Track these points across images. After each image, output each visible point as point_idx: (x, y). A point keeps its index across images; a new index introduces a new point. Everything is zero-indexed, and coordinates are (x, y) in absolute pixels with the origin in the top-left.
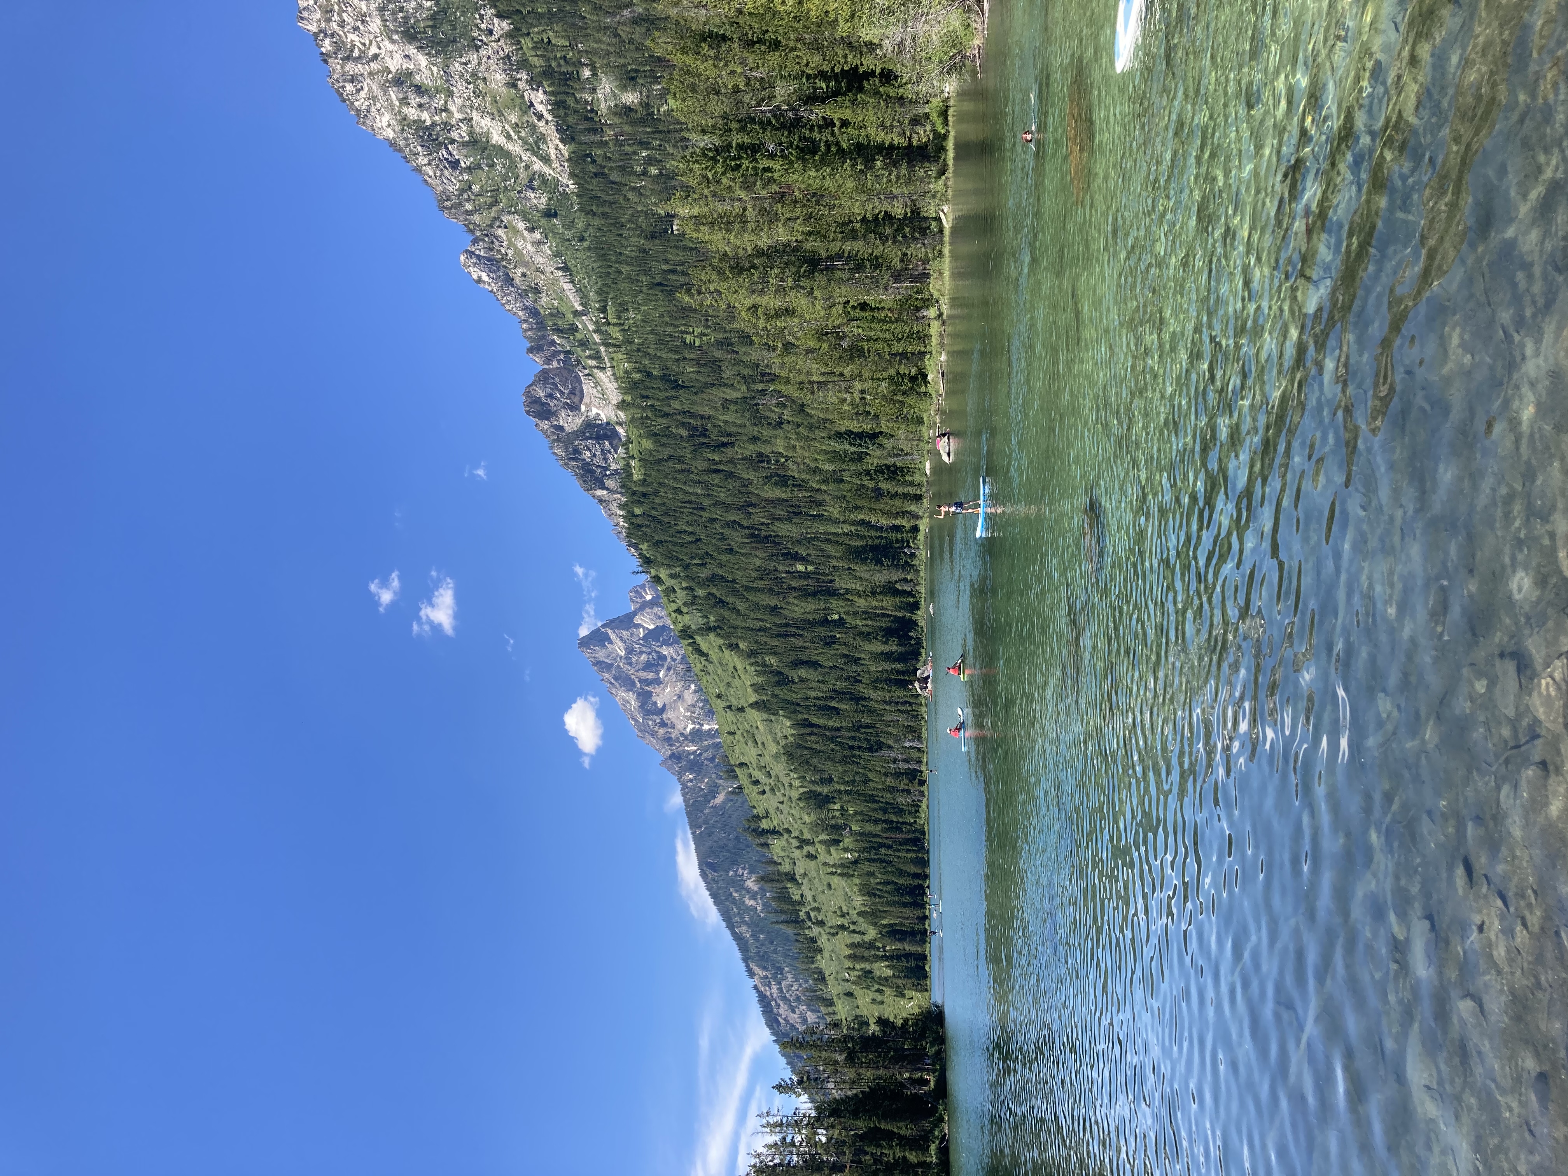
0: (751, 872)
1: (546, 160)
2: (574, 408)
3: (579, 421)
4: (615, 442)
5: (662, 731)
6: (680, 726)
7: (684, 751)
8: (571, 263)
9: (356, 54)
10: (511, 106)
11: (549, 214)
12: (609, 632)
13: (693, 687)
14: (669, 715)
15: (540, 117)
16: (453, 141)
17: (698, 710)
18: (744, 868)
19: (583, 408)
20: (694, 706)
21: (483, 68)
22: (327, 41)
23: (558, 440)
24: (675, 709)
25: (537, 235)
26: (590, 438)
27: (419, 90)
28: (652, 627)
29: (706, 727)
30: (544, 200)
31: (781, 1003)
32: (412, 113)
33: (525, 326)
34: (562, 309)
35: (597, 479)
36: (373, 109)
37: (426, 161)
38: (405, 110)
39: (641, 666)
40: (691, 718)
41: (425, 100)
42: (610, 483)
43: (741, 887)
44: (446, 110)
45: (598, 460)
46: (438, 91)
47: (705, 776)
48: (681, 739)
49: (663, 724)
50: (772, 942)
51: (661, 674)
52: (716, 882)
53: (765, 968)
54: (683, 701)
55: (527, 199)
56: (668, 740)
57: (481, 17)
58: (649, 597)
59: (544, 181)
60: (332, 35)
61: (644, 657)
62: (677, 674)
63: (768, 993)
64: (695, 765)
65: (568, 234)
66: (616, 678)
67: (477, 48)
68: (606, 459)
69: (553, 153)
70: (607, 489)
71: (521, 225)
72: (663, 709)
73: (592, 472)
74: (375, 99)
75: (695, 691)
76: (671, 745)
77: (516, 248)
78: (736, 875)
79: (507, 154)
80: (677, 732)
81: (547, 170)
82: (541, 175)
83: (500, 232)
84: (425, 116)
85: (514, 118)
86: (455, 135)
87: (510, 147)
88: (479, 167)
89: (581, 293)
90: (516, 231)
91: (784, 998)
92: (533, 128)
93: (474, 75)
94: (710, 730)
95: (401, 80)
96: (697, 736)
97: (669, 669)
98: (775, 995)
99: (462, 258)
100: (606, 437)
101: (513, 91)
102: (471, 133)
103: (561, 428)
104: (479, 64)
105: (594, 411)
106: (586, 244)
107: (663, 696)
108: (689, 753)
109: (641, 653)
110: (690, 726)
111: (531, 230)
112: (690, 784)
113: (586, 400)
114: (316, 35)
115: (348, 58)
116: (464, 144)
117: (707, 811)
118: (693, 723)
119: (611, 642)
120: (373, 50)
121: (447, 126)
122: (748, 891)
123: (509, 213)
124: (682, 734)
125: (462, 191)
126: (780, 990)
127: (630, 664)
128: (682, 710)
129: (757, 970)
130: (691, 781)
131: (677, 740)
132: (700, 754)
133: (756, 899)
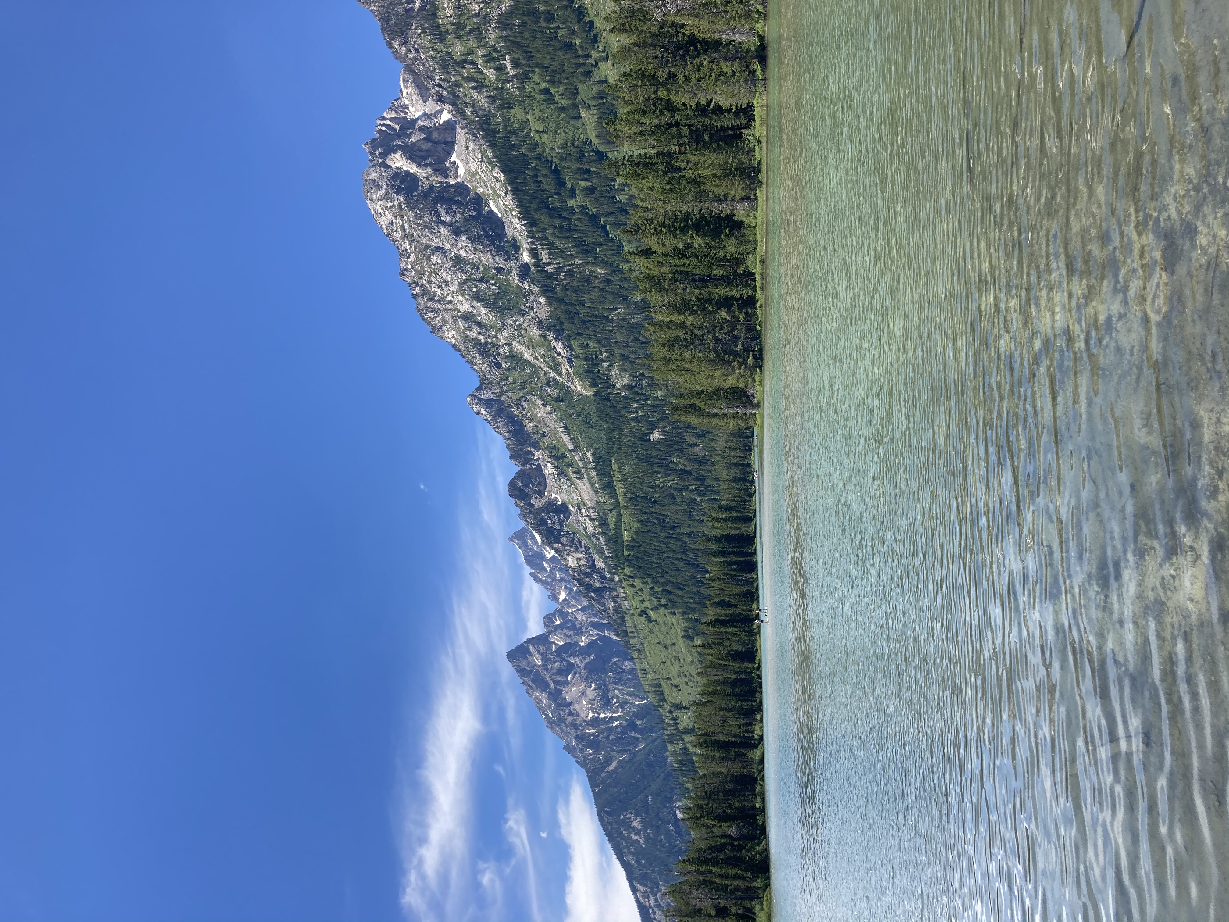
0: (637, 815)
1: (560, 374)
2: (541, 493)
3: (543, 501)
4: (567, 515)
5: (569, 719)
6: (583, 715)
7: (586, 733)
8: (570, 426)
9: (437, 298)
10: (541, 345)
11: (558, 400)
12: (531, 647)
13: (593, 685)
14: (576, 706)
15: (559, 354)
16: (499, 354)
17: (597, 703)
18: (631, 813)
19: (546, 494)
20: (594, 700)
21: (526, 325)
22: (417, 288)
23: (530, 512)
24: (580, 702)
25: (549, 408)
26: (552, 512)
27: (479, 324)
28: (561, 643)
29: (602, 715)
30: (555, 392)
31: (656, 909)
32: (472, 334)
33: (508, 442)
34: (558, 446)
35: (555, 537)
36: (444, 327)
37: (480, 362)
38: (467, 332)
39: (554, 671)
40: (591, 709)
41: (483, 331)
42: (564, 540)
43: (628, 826)
44: (496, 337)
45: (557, 526)
46: (491, 327)
47: (603, 749)
48: (584, 724)
49: (570, 714)
50: (651, 865)
51: (570, 677)
52: (611, 824)
53: (645, 885)
54: (586, 696)
55: (546, 391)
56: (574, 725)
57: (527, 301)
58: (558, 622)
59: (556, 382)
60: (422, 286)
61: (557, 665)
62: (582, 677)
63: (647, 904)
64: (594, 744)
65: (570, 412)
66: (533, 681)
67: (523, 315)
68: (561, 525)
69: (564, 372)
70: (561, 543)
71: (539, 402)
72: (570, 704)
73: (552, 533)
74: (446, 322)
75: (595, 689)
76: (577, 729)
77: (533, 412)
78: (625, 818)
79: (534, 366)
80: (580, 719)
81: (558, 377)
82: (554, 379)
83: (524, 403)
84: (481, 338)
85: (542, 352)
86: (501, 351)
87: (536, 362)
88: (515, 369)
89: (574, 440)
90: (534, 404)
91: (659, 907)
92: (554, 359)
93: (520, 326)
94: (606, 717)
95: (467, 317)
96: (595, 722)
97: (575, 674)
98: (652, 904)
99: (468, 399)
100: (562, 512)
101: (543, 340)
102: (511, 351)
103: (533, 505)
104: (524, 322)
105: (554, 495)
106: (580, 418)
107: (571, 693)
108: (589, 734)
109: (555, 662)
110: (591, 715)
111: (545, 405)
112: (590, 757)
113: (548, 488)
114: (410, 284)
115: (432, 299)
116: (507, 357)
117: (603, 775)
118: (593, 712)
119: (531, 655)
120: (449, 298)
121: (495, 346)
122: (634, 828)
123: (531, 395)
124: (585, 721)
125: (501, 380)
126: (656, 900)
127: (547, 670)
128: (585, 703)
129: (639, 887)
130: (591, 754)
131: (581, 725)
132: (598, 735)
133: (639, 835)
